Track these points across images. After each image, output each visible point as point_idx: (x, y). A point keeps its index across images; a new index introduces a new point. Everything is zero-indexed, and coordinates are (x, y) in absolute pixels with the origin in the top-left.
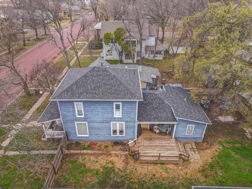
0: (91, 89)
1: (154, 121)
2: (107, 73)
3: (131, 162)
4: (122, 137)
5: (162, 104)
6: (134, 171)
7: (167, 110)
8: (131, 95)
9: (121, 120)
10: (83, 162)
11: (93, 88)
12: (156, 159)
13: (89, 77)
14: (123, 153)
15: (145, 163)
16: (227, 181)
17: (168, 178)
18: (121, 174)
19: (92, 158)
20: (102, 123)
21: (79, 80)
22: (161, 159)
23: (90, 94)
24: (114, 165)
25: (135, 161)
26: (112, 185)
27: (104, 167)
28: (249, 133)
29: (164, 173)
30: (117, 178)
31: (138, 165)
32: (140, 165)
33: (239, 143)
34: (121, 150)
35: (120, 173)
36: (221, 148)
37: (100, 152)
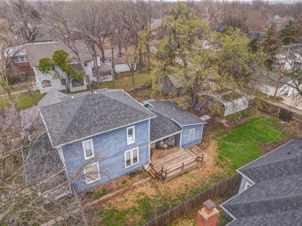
0: (97, 121)
1: (164, 136)
2: (105, 99)
3: (159, 184)
4: (136, 165)
5: (162, 118)
6: (167, 190)
7: (169, 123)
8: (142, 114)
9: (134, 146)
10: (111, 208)
11: (99, 119)
12: (180, 170)
13: (87, 108)
14: (145, 181)
15: (172, 179)
16: (237, 164)
17: (198, 181)
18: (159, 199)
19: (118, 199)
20: (115, 157)
21: (77, 115)
22: (185, 168)
23: (100, 126)
24: (145, 195)
25: (162, 182)
26: (158, 212)
27: (138, 202)
28: (226, 123)
29: (193, 180)
30: (158, 205)
31: (167, 183)
32: (169, 183)
33: (225, 133)
34: (141, 178)
35: (156, 198)
36: (216, 141)
37: (121, 190)
